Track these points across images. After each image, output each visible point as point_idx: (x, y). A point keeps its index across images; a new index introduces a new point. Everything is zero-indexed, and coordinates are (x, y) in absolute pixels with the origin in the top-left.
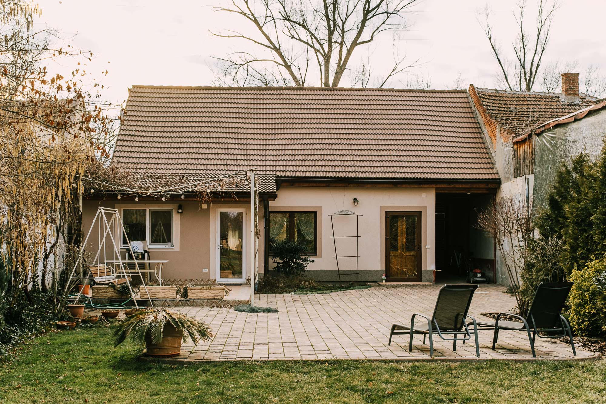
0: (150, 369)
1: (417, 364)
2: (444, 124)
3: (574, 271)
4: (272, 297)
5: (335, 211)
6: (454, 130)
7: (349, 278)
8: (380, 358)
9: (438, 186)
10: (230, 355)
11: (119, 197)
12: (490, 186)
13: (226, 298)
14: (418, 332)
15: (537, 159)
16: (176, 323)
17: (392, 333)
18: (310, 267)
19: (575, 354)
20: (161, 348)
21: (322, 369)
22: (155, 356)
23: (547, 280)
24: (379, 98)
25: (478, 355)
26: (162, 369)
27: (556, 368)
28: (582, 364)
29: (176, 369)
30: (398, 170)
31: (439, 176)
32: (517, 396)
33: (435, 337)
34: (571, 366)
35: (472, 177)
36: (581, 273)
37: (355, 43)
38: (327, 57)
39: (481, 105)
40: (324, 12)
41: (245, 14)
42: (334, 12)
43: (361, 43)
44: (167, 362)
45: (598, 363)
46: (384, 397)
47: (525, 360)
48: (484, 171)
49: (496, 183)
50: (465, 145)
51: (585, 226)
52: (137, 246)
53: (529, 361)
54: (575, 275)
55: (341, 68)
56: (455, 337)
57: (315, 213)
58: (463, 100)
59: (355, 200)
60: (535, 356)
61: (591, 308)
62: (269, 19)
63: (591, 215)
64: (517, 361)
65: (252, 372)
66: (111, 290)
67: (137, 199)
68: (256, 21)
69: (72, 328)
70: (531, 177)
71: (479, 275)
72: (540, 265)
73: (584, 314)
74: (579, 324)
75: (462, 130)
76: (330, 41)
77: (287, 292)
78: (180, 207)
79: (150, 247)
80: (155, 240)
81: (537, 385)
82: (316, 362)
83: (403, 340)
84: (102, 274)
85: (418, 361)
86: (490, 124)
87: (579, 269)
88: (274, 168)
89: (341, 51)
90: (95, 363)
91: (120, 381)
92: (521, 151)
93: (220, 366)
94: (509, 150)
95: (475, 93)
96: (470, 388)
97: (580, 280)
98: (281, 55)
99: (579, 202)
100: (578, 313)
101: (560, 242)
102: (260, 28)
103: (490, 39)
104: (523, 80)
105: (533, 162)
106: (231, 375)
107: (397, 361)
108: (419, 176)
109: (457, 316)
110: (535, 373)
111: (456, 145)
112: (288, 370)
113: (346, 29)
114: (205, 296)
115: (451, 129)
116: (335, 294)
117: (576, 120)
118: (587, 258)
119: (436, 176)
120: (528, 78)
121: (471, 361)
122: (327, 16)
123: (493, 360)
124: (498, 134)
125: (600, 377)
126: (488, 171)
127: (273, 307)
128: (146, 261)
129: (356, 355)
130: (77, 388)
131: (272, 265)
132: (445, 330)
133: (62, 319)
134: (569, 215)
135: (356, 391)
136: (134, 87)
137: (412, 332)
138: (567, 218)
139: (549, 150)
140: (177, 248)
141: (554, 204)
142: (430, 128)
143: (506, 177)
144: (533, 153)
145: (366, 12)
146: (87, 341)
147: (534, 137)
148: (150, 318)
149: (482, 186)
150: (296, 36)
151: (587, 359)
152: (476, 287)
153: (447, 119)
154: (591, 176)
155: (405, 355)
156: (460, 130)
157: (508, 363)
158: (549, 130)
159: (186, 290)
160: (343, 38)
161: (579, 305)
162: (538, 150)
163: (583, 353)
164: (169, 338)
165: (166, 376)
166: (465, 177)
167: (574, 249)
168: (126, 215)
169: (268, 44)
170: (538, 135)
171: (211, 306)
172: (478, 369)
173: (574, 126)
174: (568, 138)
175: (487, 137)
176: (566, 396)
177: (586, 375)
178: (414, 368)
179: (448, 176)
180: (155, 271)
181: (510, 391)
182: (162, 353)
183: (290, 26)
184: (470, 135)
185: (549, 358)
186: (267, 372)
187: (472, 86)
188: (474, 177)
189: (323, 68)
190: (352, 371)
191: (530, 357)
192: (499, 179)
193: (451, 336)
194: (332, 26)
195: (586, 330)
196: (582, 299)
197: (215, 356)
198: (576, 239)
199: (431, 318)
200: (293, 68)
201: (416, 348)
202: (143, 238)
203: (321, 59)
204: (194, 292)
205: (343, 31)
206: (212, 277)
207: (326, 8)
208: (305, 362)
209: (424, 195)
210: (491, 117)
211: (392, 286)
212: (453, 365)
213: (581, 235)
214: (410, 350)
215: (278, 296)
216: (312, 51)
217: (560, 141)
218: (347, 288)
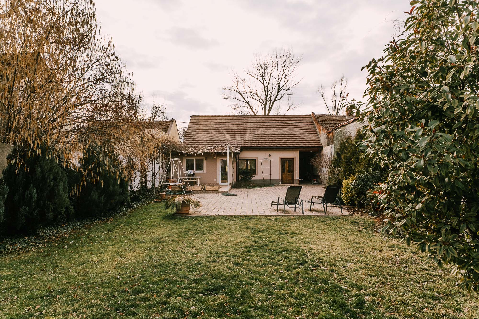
0: (176, 219)
1: (278, 217)
2: (302, 127)
3: (344, 181)
4: (237, 190)
5: (262, 158)
6: (306, 129)
7: (268, 183)
8: (265, 215)
9: (300, 149)
10: (208, 214)
11: (180, 154)
12: (319, 149)
13: (219, 190)
14: (280, 204)
15: (335, 139)
16: (187, 201)
17: (272, 204)
18: (253, 178)
19: (342, 213)
20: (182, 211)
21: (240, 219)
22: (179, 214)
23: (336, 184)
24: (279, 118)
25: (303, 214)
26: (180, 219)
27: (333, 219)
28: (344, 217)
29: (185, 219)
30: (285, 144)
31: (300, 146)
32: (313, 232)
33: (286, 206)
34: (339, 218)
35: (312, 146)
36: (347, 181)
37: (275, 100)
38: (265, 105)
39: (316, 120)
40: (264, 89)
41: (236, 91)
42: (267, 89)
43: (277, 100)
44: (183, 216)
45: (351, 217)
46: (260, 231)
47: (321, 216)
48: (317, 144)
49: (321, 148)
50: (310, 134)
51: (349, 163)
52: (191, 172)
53: (323, 216)
54: (345, 182)
55: (270, 109)
56: (295, 206)
57: (256, 159)
58: (310, 118)
59: (270, 155)
60: (326, 214)
61: (351, 195)
62: (245, 92)
63: (351, 159)
64: (318, 216)
65: (213, 220)
66: (178, 188)
67: (186, 155)
68: (240, 93)
69: (159, 202)
70: (333, 145)
71: (315, 181)
72: (333, 178)
73: (348, 197)
74: (346, 201)
75: (309, 129)
76: (266, 100)
77: (244, 188)
78: (206, 158)
79: (195, 172)
80: (197, 169)
81: (323, 227)
82: (239, 216)
83: (275, 207)
84: (173, 182)
85: (279, 216)
86: (319, 126)
87: (346, 179)
88: (241, 144)
89: (270, 103)
90: (158, 216)
91: (162, 224)
92: (329, 136)
93: (202, 218)
94: (325, 136)
95: (314, 115)
96: (295, 228)
97: (346, 184)
98: (249, 105)
99: (347, 154)
100: (346, 196)
101: (340, 169)
102: (242, 96)
103: (323, 97)
104: (335, 111)
105: (334, 140)
106: (205, 221)
107: (270, 216)
108: (293, 146)
109: (296, 198)
110: (324, 221)
111: (307, 134)
112: (227, 219)
113: (272, 95)
114: (212, 190)
115: (305, 129)
116: (260, 189)
117: (349, 124)
118: (350, 175)
119: (299, 146)
120: (337, 111)
121: (299, 216)
122: (265, 91)
123: (308, 216)
124: (322, 130)
125: (350, 223)
126: (318, 144)
127: (236, 193)
128: (194, 177)
129: (256, 213)
130: (143, 227)
131: (240, 178)
132: (290, 204)
133: (157, 199)
134: (343, 159)
135: (249, 229)
136: (193, 116)
137: (278, 204)
138: (342, 160)
139: (339, 135)
140: (205, 172)
141: (338, 155)
142: (297, 128)
143: (324, 146)
144: (334, 137)
145: (279, 89)
146: (161, 207)
147: (334, 130)
148: (177, 199)
149: (316, 149)
150: (254, 98)
151: (346, 215)
152: (302, 187)
153: (304, 125)
154: (352, 144)
155: (275, 213)
156: (308, 129)
157: (314, 217)
158: (339, 128)
159: (205, 187)
160: (271, 98)
161: (346, 194)
162: (335, 135)
163: (346, 213)
164: (185, 207)
165: (180, 222)
166: (309, 146)
167: (345, 172)
168: (188, 160)
169: (244, 101)
170: (336, 130)
171: (214, 193)
172: (301, 219)
173: (348, 126)
174: (346, 131)
175: (318, 131)
176: (333, 232)
177: (345, 223)
178: (277, 219)
179: (303, 146)
180: (197, 180)
181: (312, 229)
182: (182, 213)
183: (252, 95)
184: (312, 131)
185: (331, 215)
186: (219, 220)
187: (313, 113)
188: (313, 146)
189: (264, 109)
190: (252, 220)
191: (324, 214)
192: (322, 146)
193: (294, 206)
194: (267, 94)
195: (349, 203)
196: (347, 191)
197: (202, 214)
198: (345, 168)
199: (284, 199)
200: (253, 109)
201: (280, 210)
202: (193, 168)
203: (263, 106)
204: (208, 188)
205: (271, 96)
206: (218, 183)
207: (265, 88)
208: (235, 216)
209: (295, 153)
210: (319, 124)
211: (283, 186)
212: (292, 217)
213: (348, 166)
214: (277, 211)
215: (241, 189)
216: (259, 103)
217: (343, 132)
218: (266, 186)
